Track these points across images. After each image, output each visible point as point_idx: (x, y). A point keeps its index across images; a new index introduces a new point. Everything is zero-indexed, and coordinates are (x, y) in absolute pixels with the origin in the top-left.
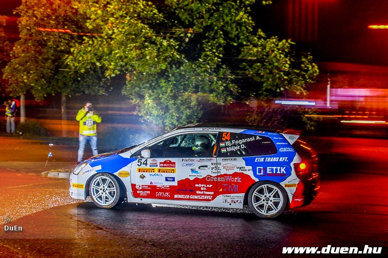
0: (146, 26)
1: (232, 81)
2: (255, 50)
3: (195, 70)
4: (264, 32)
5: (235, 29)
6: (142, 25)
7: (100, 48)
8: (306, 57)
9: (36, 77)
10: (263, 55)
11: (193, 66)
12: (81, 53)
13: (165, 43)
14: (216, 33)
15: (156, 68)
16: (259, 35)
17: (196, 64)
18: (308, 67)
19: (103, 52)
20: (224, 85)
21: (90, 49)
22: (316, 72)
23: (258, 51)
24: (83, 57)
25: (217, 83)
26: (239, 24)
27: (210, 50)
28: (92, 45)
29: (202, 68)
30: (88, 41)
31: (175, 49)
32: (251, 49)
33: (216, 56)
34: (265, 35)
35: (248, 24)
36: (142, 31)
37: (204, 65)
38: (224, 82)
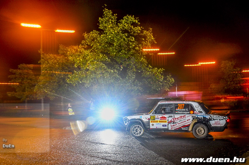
1: (140, 86)
2: (149, 73)
6: (102, 64)
7: (82, 75)
8: (169, 76)
9: (51, 90)
10: (152, 75)
12: (73, 77)
13: (112, 71)
14: (132, 67)
15: (109, 82)
16: (150, 67)
17: (125, 80)
18: (170, 80)
20: (137, 88)
21: (77, 76)
22: (173, 81)
25: (134, 87)
26: (141, 63)
27: (130, 74)
29: (128, 81)
30: (76, 72)
31: (117, 74)
33: (133, 76)
35: (145, 63)
36: (102, 67)
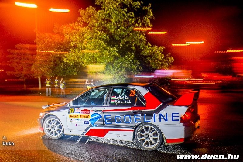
0: (103, 42)
1: (139, 65)
2: (148, 51)
3: (125, 61)
4: (151, 44)
5: (139, 43)
6: (101, 41)
7: (79, 54)
9: (47, 69)
10: (152, 54)
11: (124, 59)
12: (70, 57)
13: (111, 49)
14: (131, 44)
15: (108, 60)
16: (149, 45)
17: (124, 58)
18: (169, 58)
19: (80, 55)
20: (137, 67)
21: (74, 54)
22: (172, 60)
23: (149, 52)
24: (71, 58)
25: (133, 66)
26: (141, 40)
28: (75, 52)
29: (127, 60)
30: (73, 51)
31: (116, 52)
32: (146, 51)
33: (132, 54)
34: (152, 45)
35: (144, 40)
36: (101, 44)
37: (128, 58)
38: (137, 66)
